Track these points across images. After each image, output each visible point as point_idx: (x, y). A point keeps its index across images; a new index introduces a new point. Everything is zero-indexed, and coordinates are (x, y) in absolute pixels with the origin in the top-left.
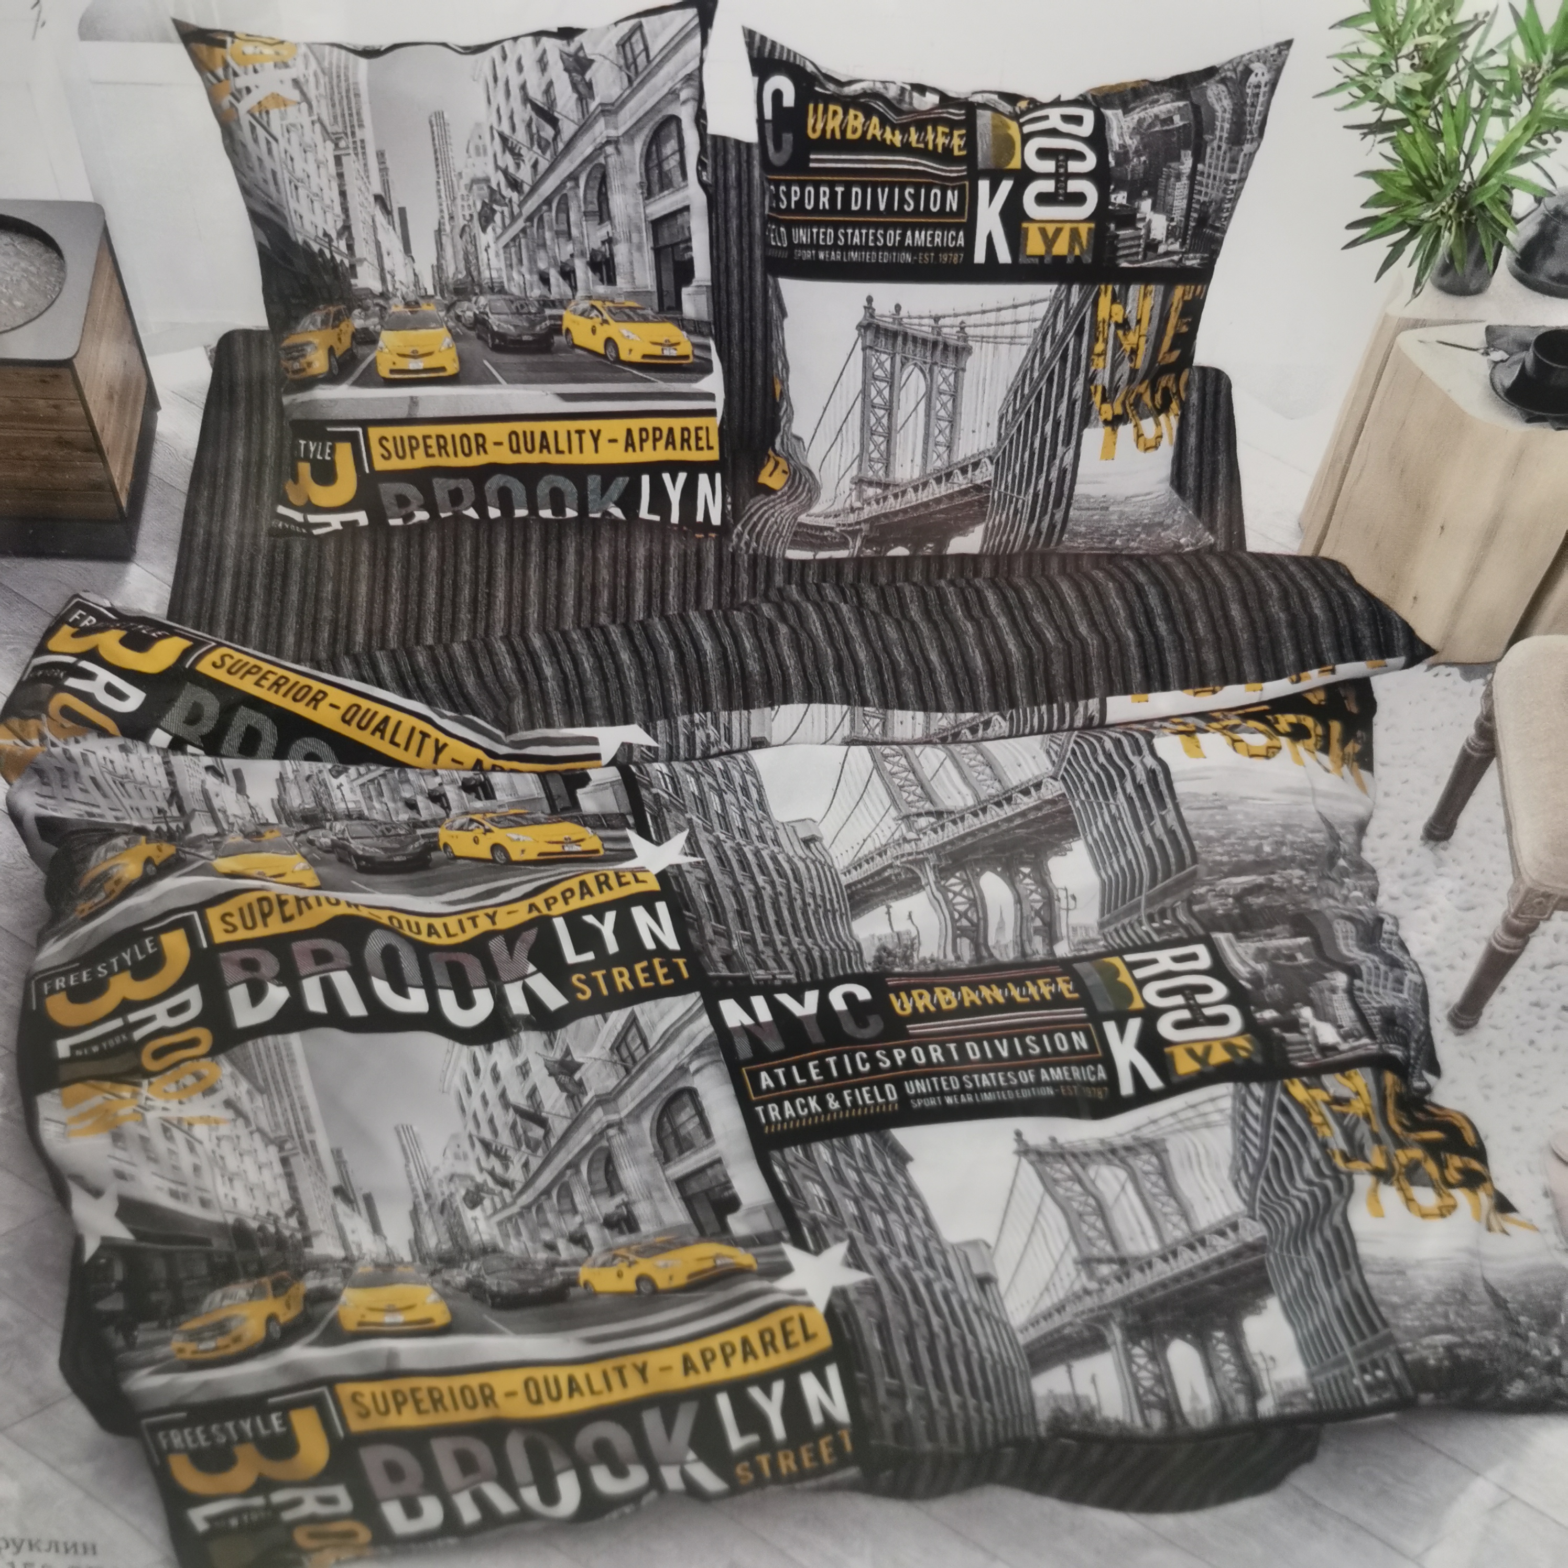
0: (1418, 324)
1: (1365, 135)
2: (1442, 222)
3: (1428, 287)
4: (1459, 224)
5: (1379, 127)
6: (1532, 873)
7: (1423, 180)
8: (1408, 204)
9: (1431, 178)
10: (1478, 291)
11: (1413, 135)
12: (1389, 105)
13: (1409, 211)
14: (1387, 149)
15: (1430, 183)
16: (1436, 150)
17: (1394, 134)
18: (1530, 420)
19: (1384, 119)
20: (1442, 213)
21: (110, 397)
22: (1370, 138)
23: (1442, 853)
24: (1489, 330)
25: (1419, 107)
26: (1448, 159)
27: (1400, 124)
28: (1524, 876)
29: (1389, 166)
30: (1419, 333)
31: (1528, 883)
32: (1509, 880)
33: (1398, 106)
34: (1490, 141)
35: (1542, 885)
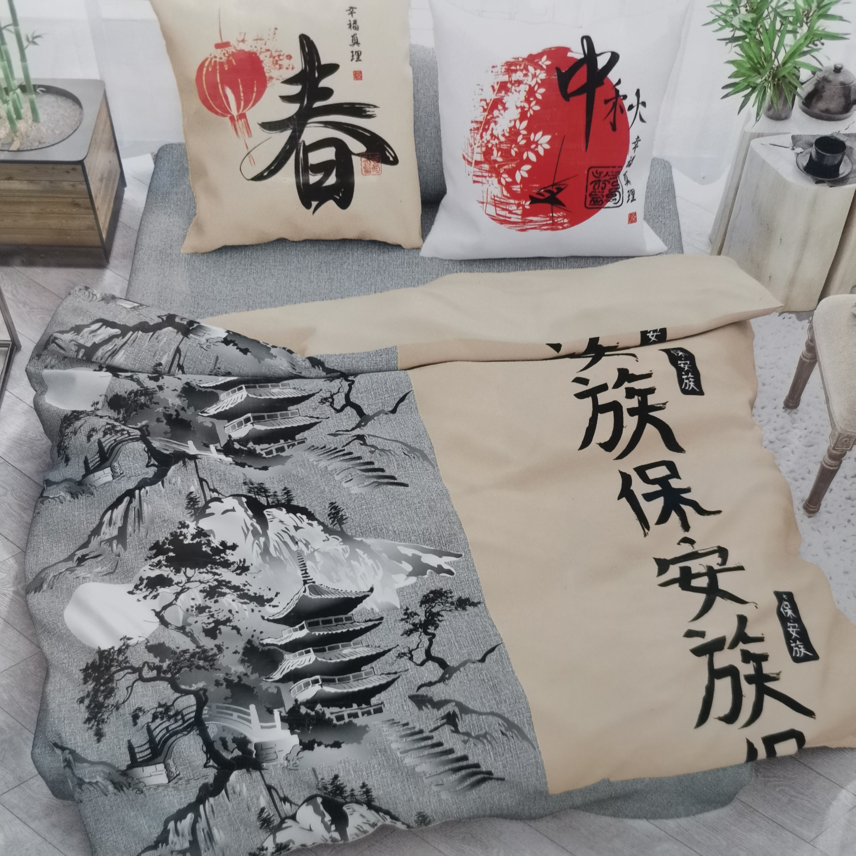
0: (759, 135)
1: (727, 43)
2: (766, 84)
3: (763, 117)
4: (774, 85)
5: (734, 39)
6: (841, 425)
7: (756, 64)
8: (750, 76)
9: (759, 63)
10: (786, 118)
11: (749, 43)
12: (737, 29)
13: (750, 80)
14: (738, 50)
15: (759, 66)
16: (760, 50)
17: (740, 43)
18: (817, 182)
19: (736, 35)
20: (765, 80)
21: (101, 180)
22: (730, 45)
23: (794, 416)
24: (793, 137)
25: (751, 30)
26: (766, 54)
27: (743, 38)
28: (837, 427)
29: (740, 58)
30: (760, 139)
31: (839, 430)
32: (830, 430)
33: (741, 29)
34: (787, 45)
35: (846, 431)
